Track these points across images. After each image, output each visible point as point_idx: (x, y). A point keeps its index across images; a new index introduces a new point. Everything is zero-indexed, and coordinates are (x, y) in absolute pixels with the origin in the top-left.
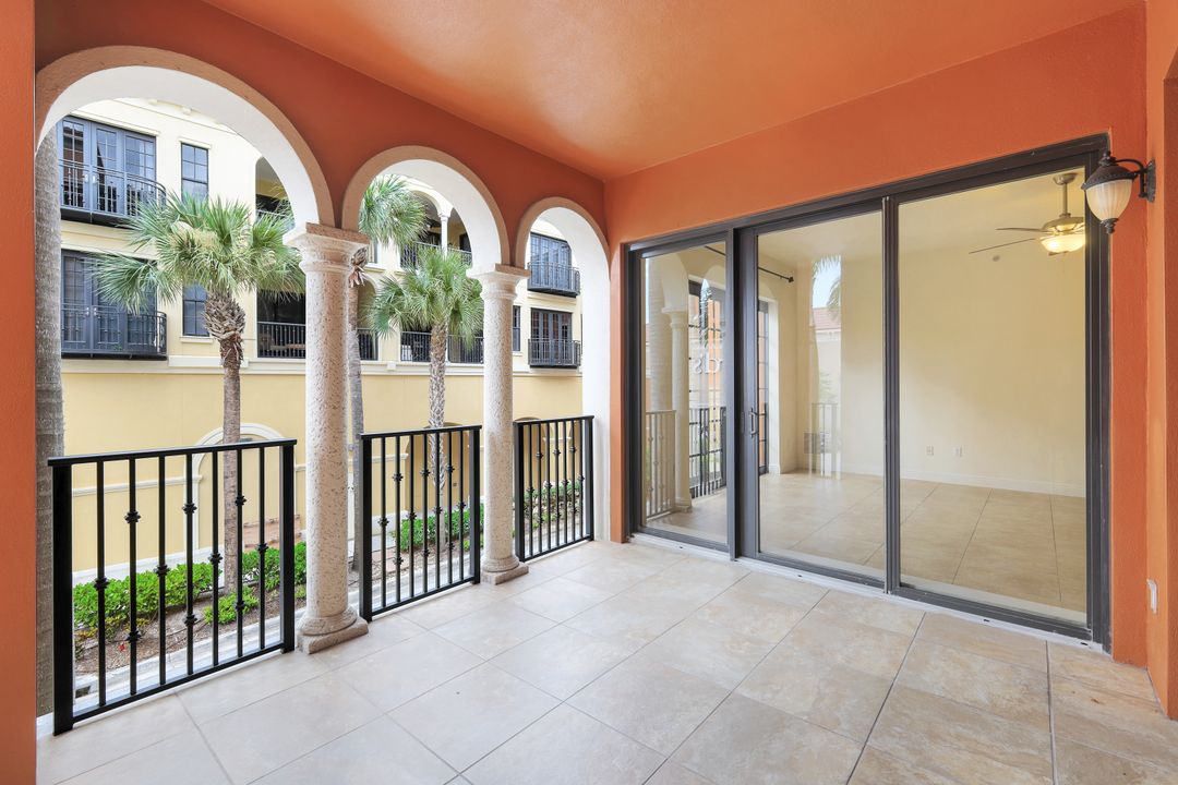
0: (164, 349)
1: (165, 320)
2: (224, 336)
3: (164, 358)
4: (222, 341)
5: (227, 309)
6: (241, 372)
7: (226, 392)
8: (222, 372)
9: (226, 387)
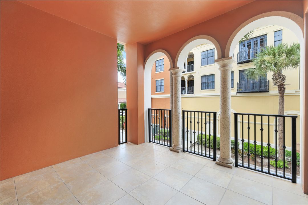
0: (268, 89)
1: (269, 82)
2: (278, 84)
3: (269, 92)
4: (278, 86)
5: (278, 76)
6: (284, 95)
7: (279, 101)
8: (279, 95)
9: (279, 99)
